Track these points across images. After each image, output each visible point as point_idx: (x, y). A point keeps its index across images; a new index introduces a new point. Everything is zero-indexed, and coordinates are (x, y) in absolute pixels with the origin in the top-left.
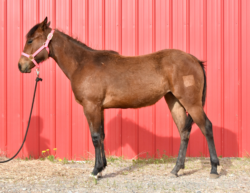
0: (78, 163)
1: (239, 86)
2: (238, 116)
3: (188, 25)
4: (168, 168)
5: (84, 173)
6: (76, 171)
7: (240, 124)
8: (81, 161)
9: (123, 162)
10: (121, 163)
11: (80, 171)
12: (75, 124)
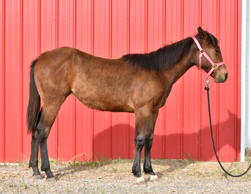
0: (10, 166)
1: (181, 84)
2: (179, 116)
3: (128, 20)
4: (104, 171)
5: (15, 177)
6: (7, 175)
7: (182, 124)
8: (14, 164)
9: (58, 165)
10: (56, 166)
11: (11, 175)
12: (8, 124)
